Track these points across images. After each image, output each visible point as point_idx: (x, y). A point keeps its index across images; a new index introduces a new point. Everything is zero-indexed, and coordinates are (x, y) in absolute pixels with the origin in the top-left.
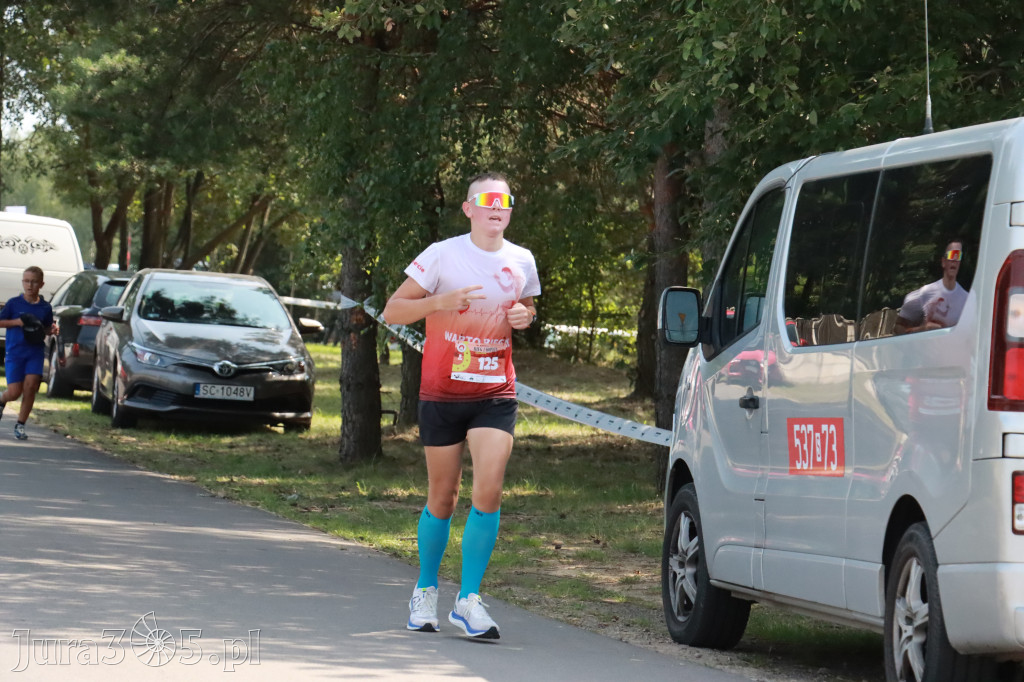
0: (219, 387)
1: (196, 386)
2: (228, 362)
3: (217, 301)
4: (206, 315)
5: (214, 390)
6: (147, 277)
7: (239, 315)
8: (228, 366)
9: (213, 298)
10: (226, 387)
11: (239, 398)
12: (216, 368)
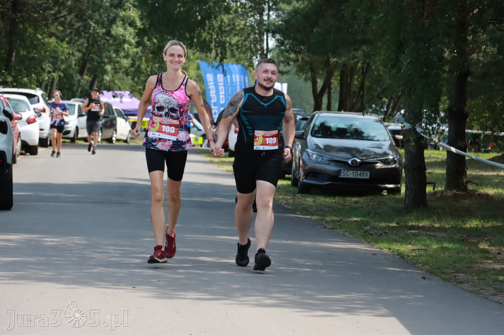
0: (351, 172)
1: (339, 172)
2: (356, 159)
3: (354, 127)
4: (348, 135)
5: (348, 174)
6: (317, 115)
7: (365, 135)
8: (356, 161)
9: (352, 125)
10: (355, 172)
11: (361, 177)
12: (350, 162)
